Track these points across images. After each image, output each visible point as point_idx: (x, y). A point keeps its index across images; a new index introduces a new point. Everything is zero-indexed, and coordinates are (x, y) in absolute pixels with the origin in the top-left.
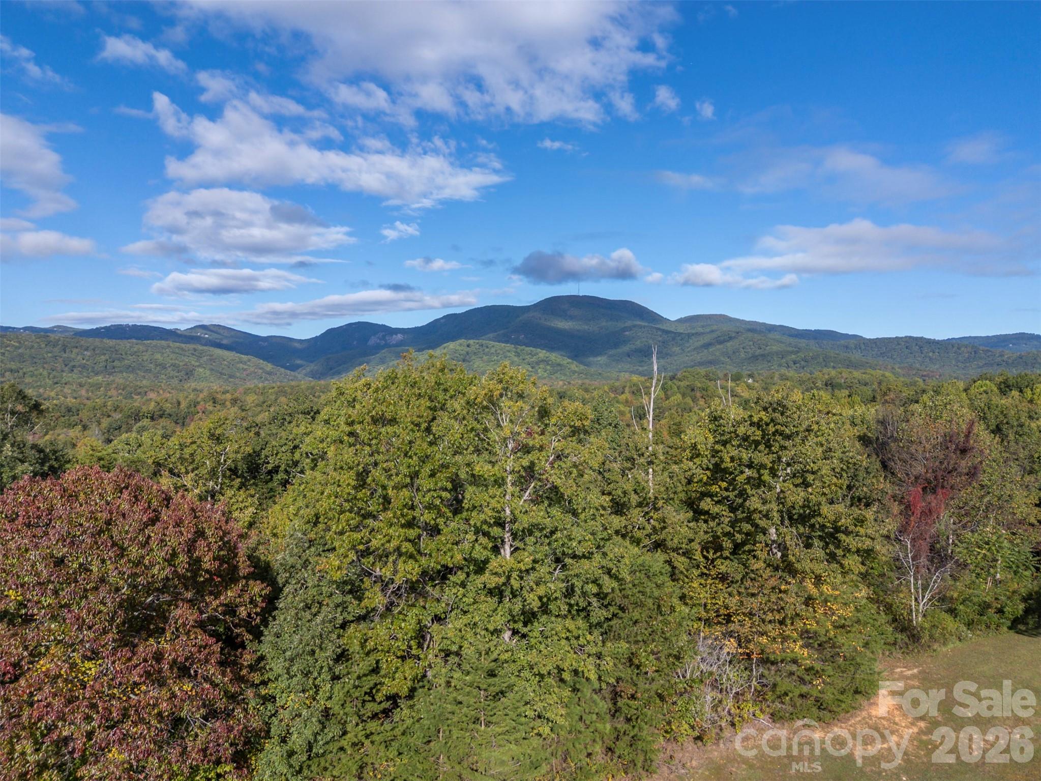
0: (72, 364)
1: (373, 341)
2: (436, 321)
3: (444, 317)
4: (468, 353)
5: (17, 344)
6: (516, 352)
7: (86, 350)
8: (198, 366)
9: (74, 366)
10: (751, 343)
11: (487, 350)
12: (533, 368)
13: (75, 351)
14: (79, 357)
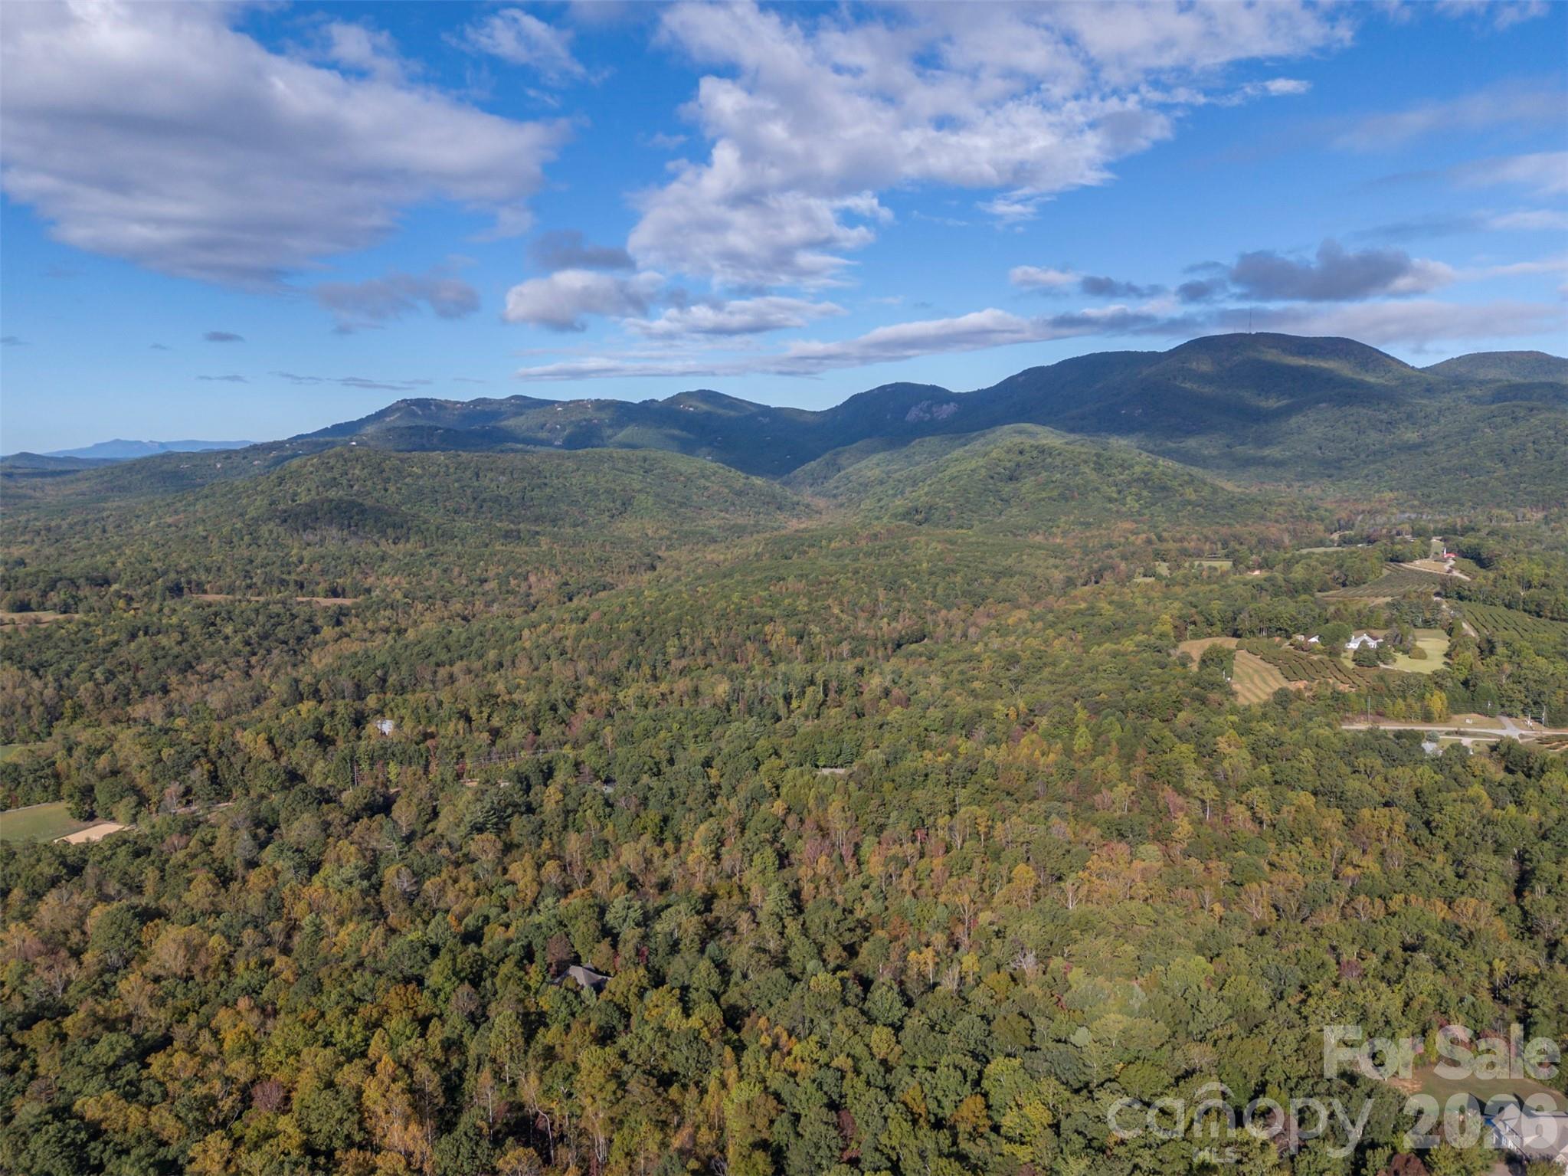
0: (482, 497)
1: (912, 415)
2: (1011, 379)
3: (1024, 373)
4: (1018, 465)
5: (419, 471)
6: (1095, 463)
7: (503, 473)
8: (640, 491)
9: (484, 500)
10: (1551, 433)
11: (1049, 460)
12: (1119, 492)
13: (490, 475)
14: (493, 485)
